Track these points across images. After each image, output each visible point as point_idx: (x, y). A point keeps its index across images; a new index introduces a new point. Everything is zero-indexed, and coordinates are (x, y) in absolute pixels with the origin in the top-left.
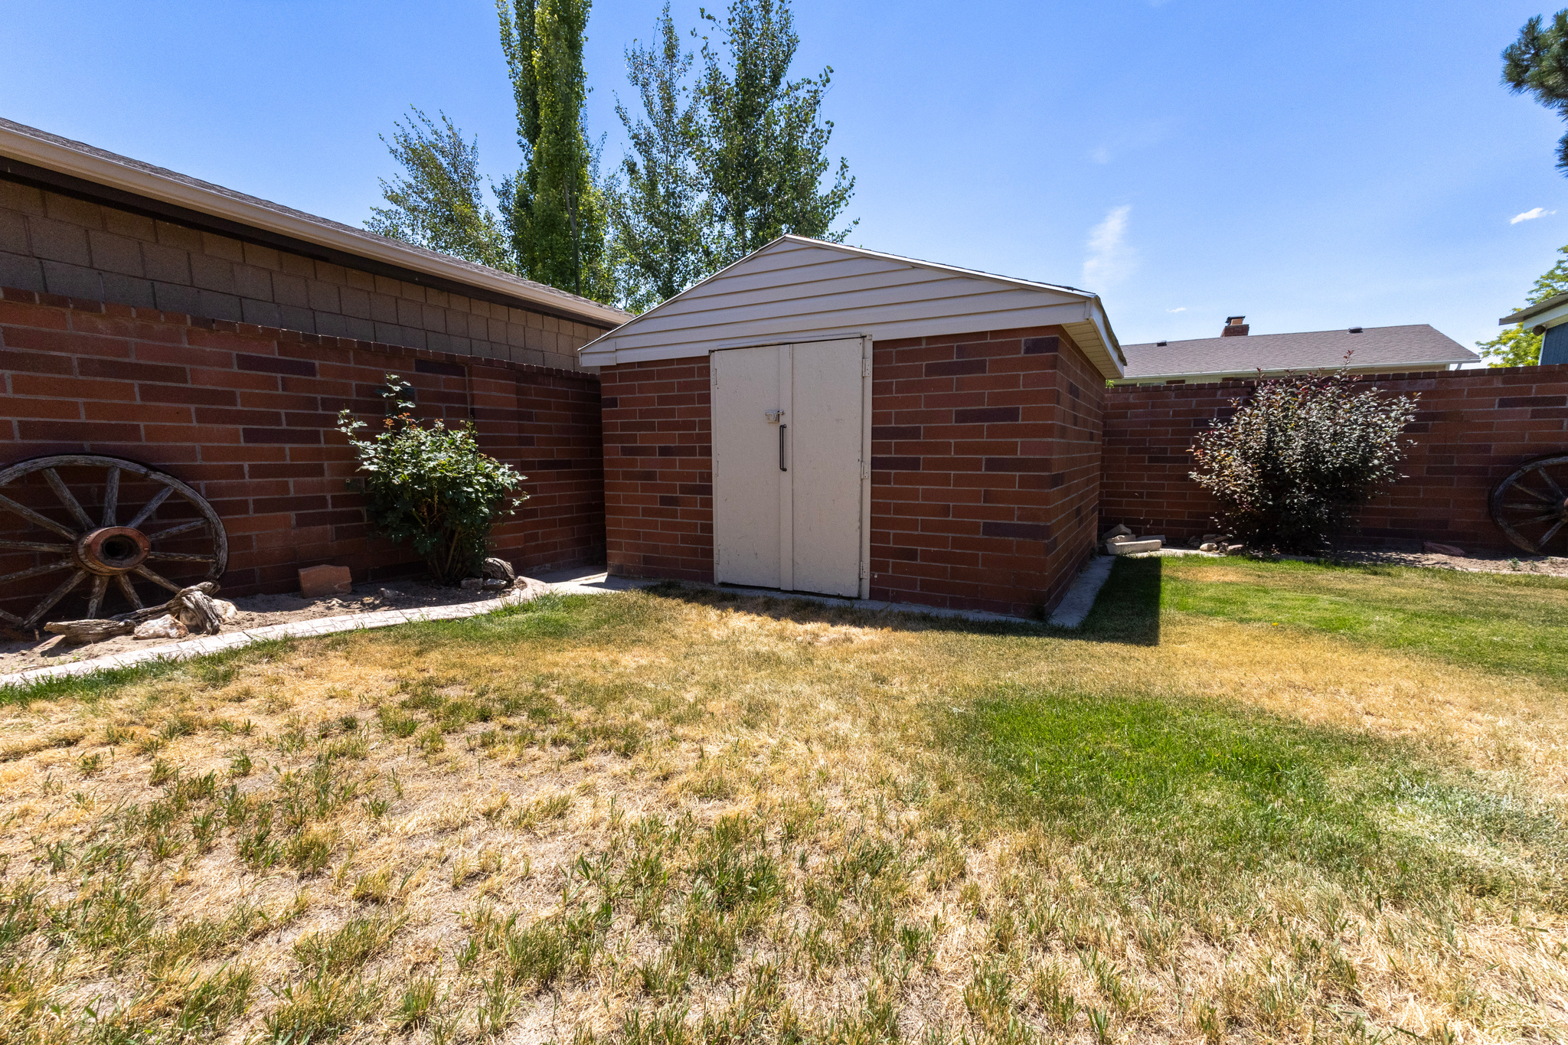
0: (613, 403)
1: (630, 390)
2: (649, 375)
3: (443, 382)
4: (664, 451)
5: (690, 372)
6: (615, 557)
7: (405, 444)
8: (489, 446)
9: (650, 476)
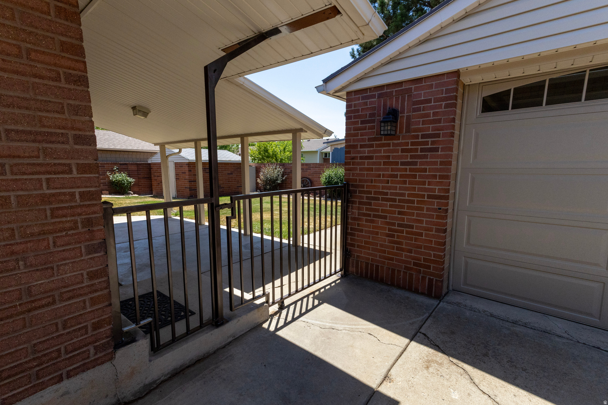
0: (152, 168)
1: (154, 167)
2: (155, 165)
3: (124, 167)
4: (158, 176)
5: (159, 165)
6: (154, 193)
7: (115, 176)
8: (129, 176)
9: (156, 180)
